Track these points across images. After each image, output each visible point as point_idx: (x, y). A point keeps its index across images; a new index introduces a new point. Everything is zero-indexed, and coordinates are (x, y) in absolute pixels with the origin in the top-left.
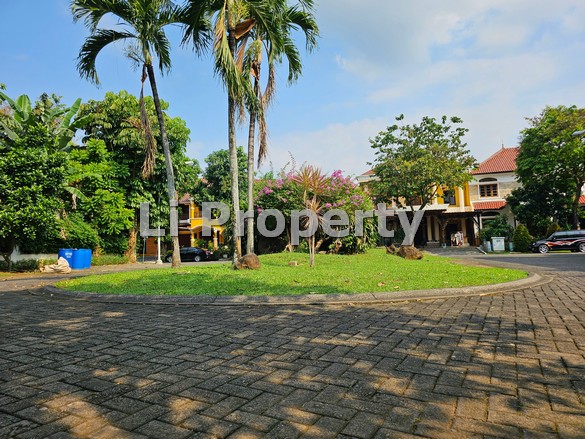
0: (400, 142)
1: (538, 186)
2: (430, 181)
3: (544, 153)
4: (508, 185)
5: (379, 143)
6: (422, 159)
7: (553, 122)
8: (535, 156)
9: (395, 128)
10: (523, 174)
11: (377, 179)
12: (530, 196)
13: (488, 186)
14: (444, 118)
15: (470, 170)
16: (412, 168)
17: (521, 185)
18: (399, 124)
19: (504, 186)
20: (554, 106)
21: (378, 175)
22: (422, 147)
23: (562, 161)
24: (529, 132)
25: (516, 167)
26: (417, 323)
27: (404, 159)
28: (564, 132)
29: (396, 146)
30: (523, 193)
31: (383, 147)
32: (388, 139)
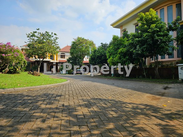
0: (37, 37)
1: (75, 57)
2: (46, 52)
3: (77, 48)
4: (68, 56)
5: (30, 36)
6: (44, 44)
7: (79, 41)
8: (74, 49)
9: (36, 32)
10: (72, 53)
11: (28, 48)
12: (73, 59)
13: (63, 55)
14: (52, 33)
15: (58, 50)
16: (41, 46)
17: (71, 56)
18: (38, 31)
19: (67, 56)
20: (80, 37)
21: (28, 47)
22: (44, 40)
23: (80, 52)
24: (74, 42)
25: (70, 51)
26: (26, 98)
27: (38, 43)
28: (81, 44)
29: (36, 38)
30: (71, 59)
31: (31, 38)
32: (33, 35)
